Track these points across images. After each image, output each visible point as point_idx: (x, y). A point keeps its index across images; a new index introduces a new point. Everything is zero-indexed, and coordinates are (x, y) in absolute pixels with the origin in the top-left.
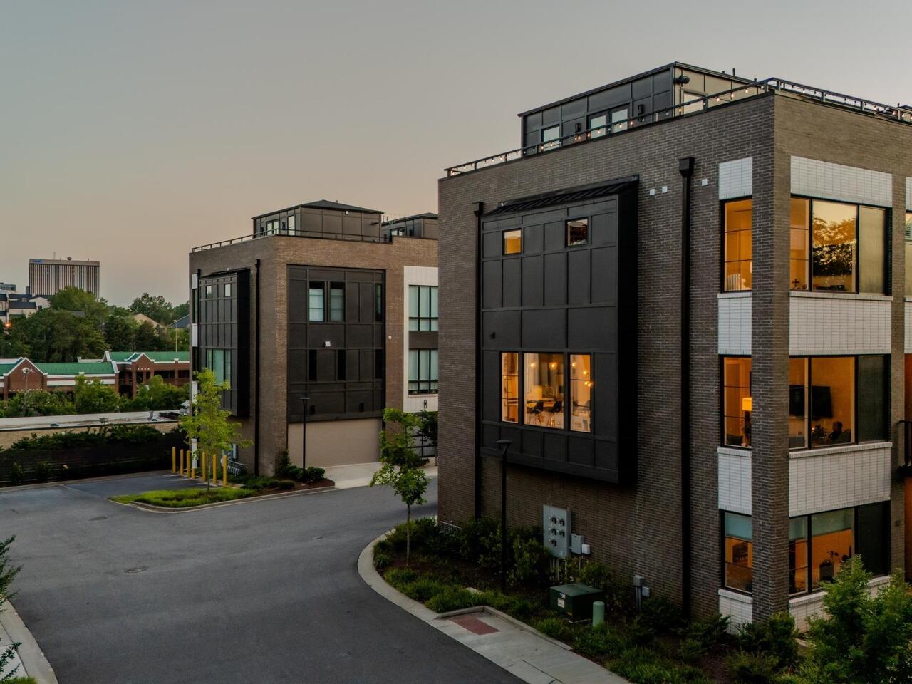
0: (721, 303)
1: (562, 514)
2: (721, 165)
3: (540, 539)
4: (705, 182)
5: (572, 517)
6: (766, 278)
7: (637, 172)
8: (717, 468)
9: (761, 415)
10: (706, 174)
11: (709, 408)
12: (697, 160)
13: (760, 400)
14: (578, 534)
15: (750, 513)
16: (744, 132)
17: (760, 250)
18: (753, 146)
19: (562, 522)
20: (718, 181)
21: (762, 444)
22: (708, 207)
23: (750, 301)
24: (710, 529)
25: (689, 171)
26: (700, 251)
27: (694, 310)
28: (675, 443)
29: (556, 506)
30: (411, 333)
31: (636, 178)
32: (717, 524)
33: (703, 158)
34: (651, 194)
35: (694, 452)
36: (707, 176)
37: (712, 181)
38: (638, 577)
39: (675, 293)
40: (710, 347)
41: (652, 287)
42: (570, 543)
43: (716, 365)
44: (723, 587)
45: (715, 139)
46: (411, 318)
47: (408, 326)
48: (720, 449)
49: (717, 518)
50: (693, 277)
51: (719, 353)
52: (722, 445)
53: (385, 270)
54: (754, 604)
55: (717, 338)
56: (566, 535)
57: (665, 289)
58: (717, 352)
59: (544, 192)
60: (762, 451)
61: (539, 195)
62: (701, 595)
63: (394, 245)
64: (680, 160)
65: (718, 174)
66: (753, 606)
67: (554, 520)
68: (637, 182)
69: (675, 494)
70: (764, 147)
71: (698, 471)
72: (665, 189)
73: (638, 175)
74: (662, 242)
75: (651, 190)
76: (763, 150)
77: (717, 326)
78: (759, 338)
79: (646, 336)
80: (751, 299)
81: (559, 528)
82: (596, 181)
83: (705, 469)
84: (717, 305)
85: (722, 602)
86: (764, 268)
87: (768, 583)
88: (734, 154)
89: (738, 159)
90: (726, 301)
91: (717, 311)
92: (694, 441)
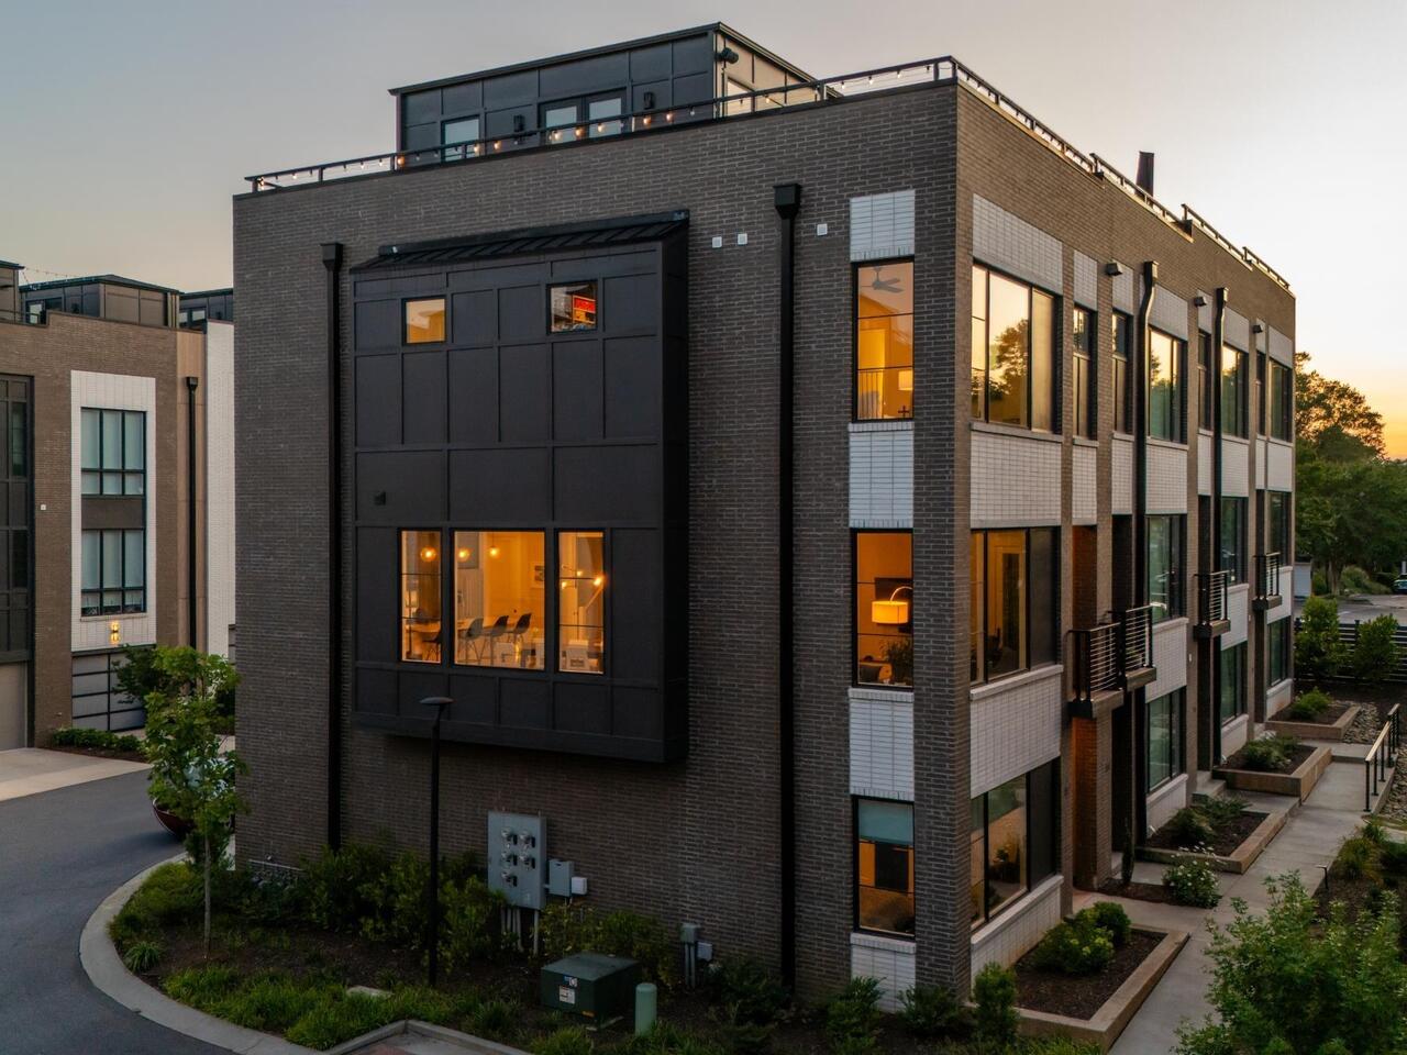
0: (854, 440)
1: (532, 826)
2: (853, 200)
3: (483, 874)
4: (822, 229)
5: (550, 829)
6: (942, 397)
7: (686, 205)
8: (847, 724)
9: (932, 629)
10: (824, 214)
11: (832, 621)
12: (805, 189)
13: (930, 605)
14: (562, 860)
15: (912, 798)
16: (900, 146)
17: (928, 349)
18: (916, 170)
19: (531, 841)
20: (848, 228)
21: (934, 679)
22: (829, 273)
23: (910, 436)
24: (833, 830)
25: (790, 207)
26: (814, 349)
27: (802, 453)
28: (766, 685)
29: (514, 812)
30: (85, 498)
31: (683, 216)
32: (848, 822)
33: (818, 187)
34: (714, 246)
35: (801, 698)
36: (826, 219)
37: (836, 229)
38: (689, 927)
39: (765, 423)
40: (835, 516)
41: (718, 411)
42: (546, 878)
43: (845, 546)
44: (857, 929)
45: (842, 154)
46: (84, 471)
47: (78, 486)
48: (852, 691)
49: (847, 810)
50: (799, 394)
51: (851, 525)
52: (855, 685)
53: (32, 378)
54: (918, 953)
55: (848, 500)
56: (538, 864)
57: (743, 415)
58: (847, 525)
59: (484, 231)
60: (933, 690)
61: (474, 237)
62: (816, 947)
63: (50, 330)
64: (777, 187)
65: (849, 217)
66: (917, 957)
67: (514, 838)
68: (686, 223)
69: (766, 773)
70: (937, 173)
71: (809, 733)
72: (742, 238)
73: (687, 211)
74: (737, 331)
75: (714, 239)
76: (936, 178)
77: (847, 479)
78: (927, 499)
79: (706, 498)
80: (912, 433)
81: (524, 852)
82: (599, 217)
83: (824, 726)
84: (847, 443)
85: (858, 956)
86: (939, 381)
87: (946, 914)
88: (880, 181)
89: (886, 191)
90: (865, 438)
91: (847, 454)
92: (803, 678)
